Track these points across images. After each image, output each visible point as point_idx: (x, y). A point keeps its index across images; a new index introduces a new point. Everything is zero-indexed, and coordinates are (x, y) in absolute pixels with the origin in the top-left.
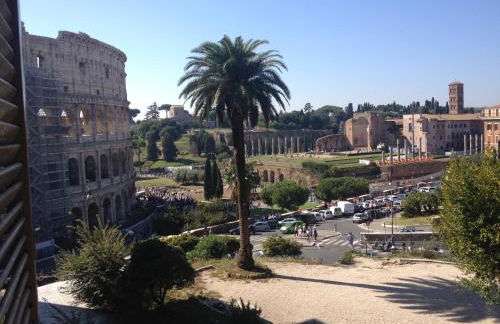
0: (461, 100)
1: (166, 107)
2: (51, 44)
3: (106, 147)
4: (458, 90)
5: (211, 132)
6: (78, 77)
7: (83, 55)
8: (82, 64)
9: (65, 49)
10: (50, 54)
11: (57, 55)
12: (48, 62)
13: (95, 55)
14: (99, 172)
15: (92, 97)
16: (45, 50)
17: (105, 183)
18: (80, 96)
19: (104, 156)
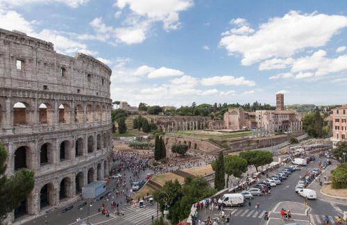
2: (71, 61)
3: (100, 129)
4: (280, 98)
6: (86, 83)
7: (90, 70)
8: (89, 75)
9: (79, 64)
10: (70, 68)
11: (74, 70)
12: (68, 73)
13: (97, 71)
14: (95, 146)
15: (94, 97)
16: (67, 65)
17: (99, 154)
18: (86, 96)
19: (99, 135)
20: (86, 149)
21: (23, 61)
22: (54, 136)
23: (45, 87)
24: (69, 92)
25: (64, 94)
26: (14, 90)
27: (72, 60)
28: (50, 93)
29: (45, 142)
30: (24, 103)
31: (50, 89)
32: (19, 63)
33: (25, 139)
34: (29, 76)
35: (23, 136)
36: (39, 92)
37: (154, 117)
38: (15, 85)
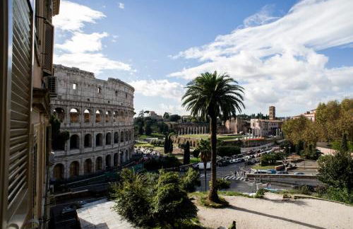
0: (274, 114)
1: (148, 112)
3: (123, 128)
4: (273, 109)
5: (166, 123)
6: (114, 97)
7: (117, 88)
8: (116, 92)
9: (110, 85)
10: (104, 87)
11: (106, 88)
12: (102, 91)
13: (122, 89)
14: (120, 139)
15: (119, 106)
16: (102, 86)
17: (122, 144)
18: (114, 105)
19: (122, 132)
20: (113, 140)
21: (77, 85)
22: (93, 130)
23: (88, 100)
24: (102, 102)
25: (99, 104)
26: (71, 101)
27: (105, 82)
28: (91, 103)
29: (87, 133)
30: (76, 109)
31: (91, 100)
32: (74, 85)
33: (76, 130)
34: (79, 93)
35: (74, 128)
36: (84, 102)
37: (173, 123)
38: (72, 98)
